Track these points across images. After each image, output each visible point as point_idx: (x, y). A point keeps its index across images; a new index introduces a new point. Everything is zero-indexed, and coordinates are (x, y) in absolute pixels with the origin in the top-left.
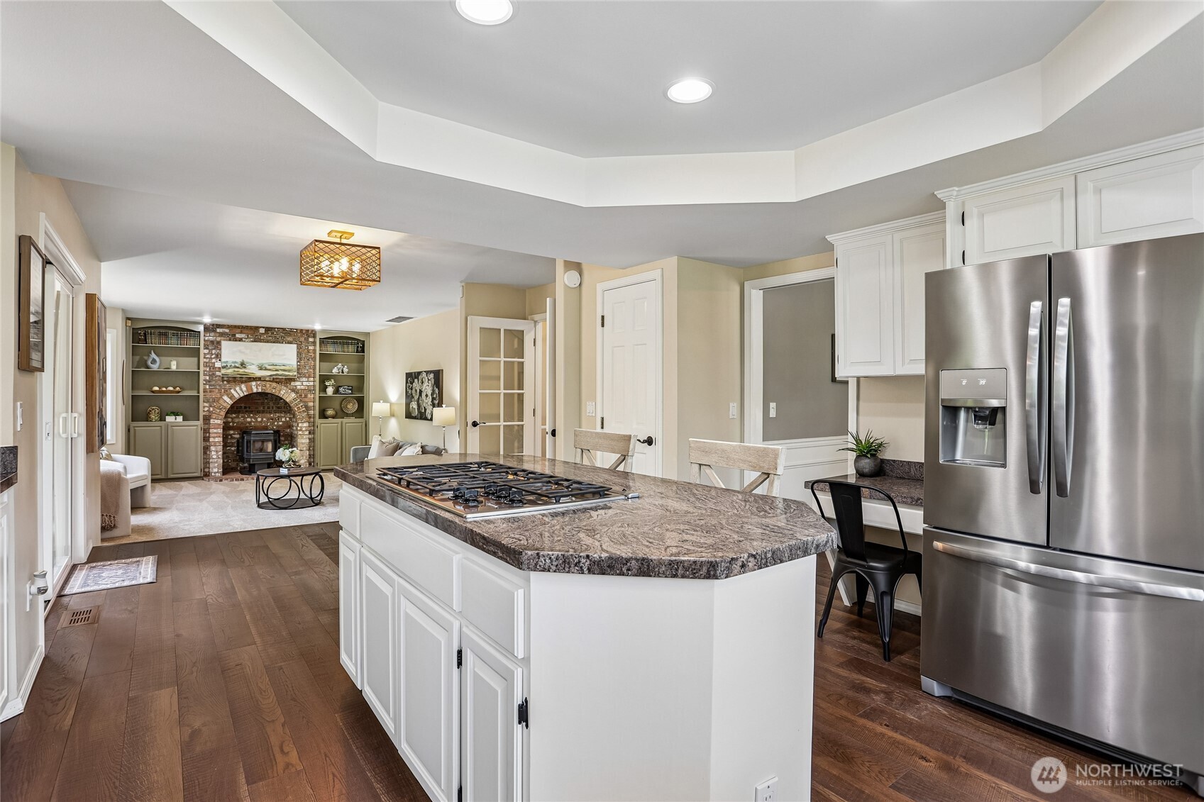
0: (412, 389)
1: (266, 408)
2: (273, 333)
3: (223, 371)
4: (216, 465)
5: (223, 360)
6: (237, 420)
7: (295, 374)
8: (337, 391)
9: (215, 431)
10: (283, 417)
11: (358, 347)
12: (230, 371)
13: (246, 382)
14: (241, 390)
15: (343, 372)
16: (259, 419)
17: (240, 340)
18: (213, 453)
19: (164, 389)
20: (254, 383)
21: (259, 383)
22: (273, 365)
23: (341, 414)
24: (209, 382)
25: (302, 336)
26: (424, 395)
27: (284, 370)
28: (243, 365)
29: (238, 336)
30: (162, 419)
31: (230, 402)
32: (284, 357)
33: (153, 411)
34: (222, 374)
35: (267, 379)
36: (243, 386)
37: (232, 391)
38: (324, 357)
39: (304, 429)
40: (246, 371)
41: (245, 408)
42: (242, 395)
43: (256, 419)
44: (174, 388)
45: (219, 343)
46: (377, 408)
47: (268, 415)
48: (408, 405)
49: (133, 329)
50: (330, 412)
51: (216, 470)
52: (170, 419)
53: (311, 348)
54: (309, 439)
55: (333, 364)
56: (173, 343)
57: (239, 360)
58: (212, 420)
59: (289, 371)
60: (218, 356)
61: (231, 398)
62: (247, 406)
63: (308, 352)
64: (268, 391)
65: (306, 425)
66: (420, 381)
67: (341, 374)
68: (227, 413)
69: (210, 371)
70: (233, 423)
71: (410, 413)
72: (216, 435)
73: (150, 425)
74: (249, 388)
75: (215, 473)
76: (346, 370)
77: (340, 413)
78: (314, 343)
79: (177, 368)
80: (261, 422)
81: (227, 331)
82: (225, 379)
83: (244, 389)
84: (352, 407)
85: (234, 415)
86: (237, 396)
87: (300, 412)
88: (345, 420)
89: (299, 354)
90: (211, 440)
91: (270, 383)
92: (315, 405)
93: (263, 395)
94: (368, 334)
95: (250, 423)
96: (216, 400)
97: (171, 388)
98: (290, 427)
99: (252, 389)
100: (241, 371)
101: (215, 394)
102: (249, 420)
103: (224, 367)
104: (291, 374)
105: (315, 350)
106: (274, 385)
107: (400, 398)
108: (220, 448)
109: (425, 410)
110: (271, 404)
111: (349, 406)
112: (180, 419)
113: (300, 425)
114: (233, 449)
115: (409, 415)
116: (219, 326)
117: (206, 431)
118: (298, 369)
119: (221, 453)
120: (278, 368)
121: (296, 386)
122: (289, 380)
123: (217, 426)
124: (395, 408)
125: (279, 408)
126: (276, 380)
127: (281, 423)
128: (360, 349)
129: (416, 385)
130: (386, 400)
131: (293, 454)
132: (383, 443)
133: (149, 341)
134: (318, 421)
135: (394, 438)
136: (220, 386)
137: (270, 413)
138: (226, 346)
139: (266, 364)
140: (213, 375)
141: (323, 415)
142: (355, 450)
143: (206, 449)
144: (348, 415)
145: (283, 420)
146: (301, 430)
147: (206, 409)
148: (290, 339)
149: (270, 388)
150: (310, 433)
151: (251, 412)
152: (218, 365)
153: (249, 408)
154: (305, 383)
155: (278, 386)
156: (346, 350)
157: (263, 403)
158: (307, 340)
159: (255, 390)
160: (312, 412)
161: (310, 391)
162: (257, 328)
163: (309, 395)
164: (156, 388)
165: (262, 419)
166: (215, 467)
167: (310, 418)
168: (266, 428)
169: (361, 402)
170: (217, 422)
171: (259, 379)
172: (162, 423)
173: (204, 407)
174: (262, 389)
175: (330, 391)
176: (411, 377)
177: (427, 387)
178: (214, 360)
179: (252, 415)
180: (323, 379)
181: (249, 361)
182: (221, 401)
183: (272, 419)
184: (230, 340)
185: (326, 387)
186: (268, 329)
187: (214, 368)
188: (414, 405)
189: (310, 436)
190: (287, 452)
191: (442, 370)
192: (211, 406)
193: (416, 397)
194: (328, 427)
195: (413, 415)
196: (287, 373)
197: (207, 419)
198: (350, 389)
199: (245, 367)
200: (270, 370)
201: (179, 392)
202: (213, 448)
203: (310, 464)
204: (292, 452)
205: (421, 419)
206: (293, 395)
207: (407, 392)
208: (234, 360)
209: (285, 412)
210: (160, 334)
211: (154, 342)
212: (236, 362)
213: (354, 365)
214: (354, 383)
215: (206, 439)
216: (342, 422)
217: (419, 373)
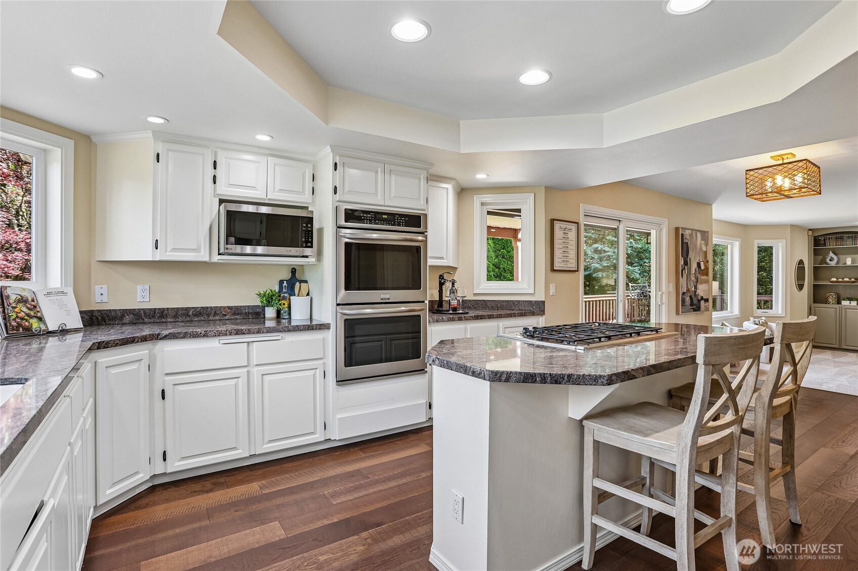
19: (841, 280)
30: (839, 303)
33: (831, 297)
44: (850, 279)
49: (815, 237)
52: (845, 303)
56: (848, 244)
73: (828, 306)
79: (852, 263)
97: (847, 279)
133: (827, 244)
164: (834, 279)
172: (837, 306)
201: (853, 282)
210: (836, 238)
211: (831, 245)
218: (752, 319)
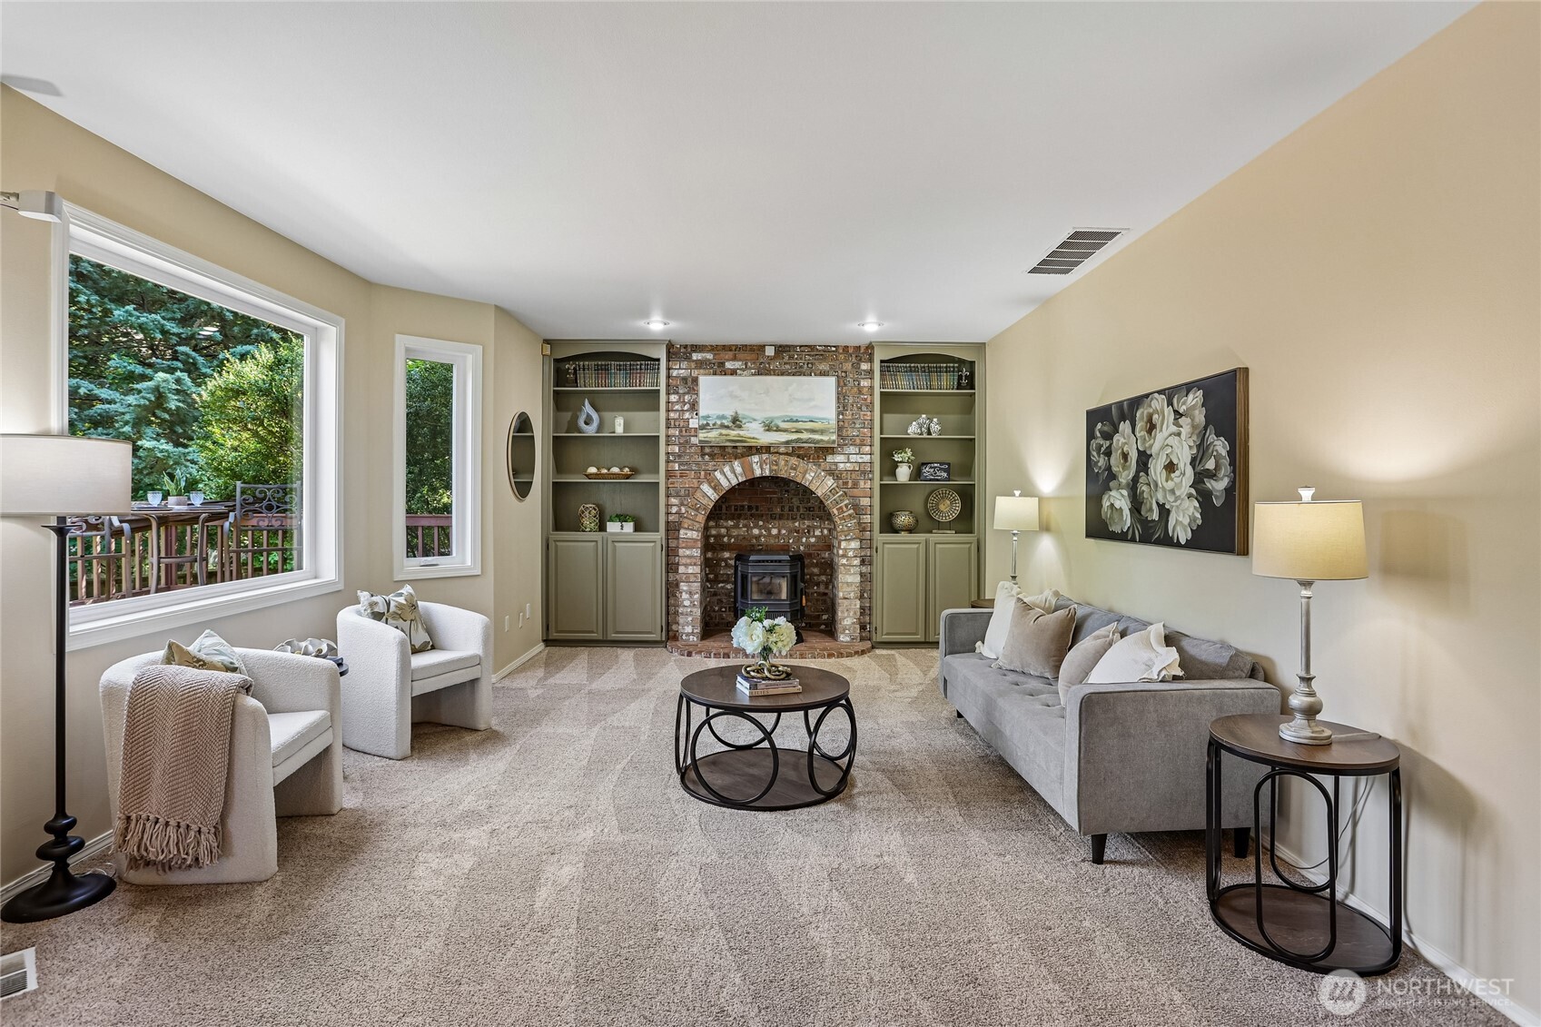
0: (1108, 453)
1: (787, 508)
2: (791, 357)
3: (702, 435)
4: (690, 619)
5: (702, 412)
6: (735, 532)
7: (834, 437)
8: (917, 474)
9: (688, 552)
10: (816, 527)
11: (960, 377)
12: (712, 435)
13: (743, 456)
14: (733, 471)
15: (929, 433)
16: (774, 532)
17: (734, 372)
18: (685, 596)
19: (605, 471)
20: (756, 459)
21: (765, 456)
22: (791, 421)
23: (927, 522)
24: (680, 456)
25: (846, 360)
26: (1157, 468)
27: (813, 431)
28: (736, 421)
29: (729, 365)
30: (602, 528)
31: (714, 496)
32: (812, 404)
33: (587, 513)
34: (700, 441)
35: (782, 450)
36: (737, 465)
37: (717, 474)
38: (891, 401)
39: (851, 554)
40: (742, 433)
41: (750, 508)
42: (734, 482)
43: (769, 530)
44: (621, 469)
45: (695, 380)
46: (1006, 510)
47: (790, 524)
48: (1094, 500)
49: (556, 360)
50: (903, 519)
51: (689, 629)
52: (613, 527)
53: (865, 383)
54: (862, 575)
55: (908, 416)
56: (619, 383)
57: (729, 413)
58: (682, 532)
59: (822, 432)
60: (694, 406)
61: (714, 489)
62: (753, 505)
63: (860, 392)
64: (783, 474)
65: (855, 544)
66: (1139, 425)
67: (925, 436)
68: (709, 518)
69: (681, 436)
70: (730, 537)
71: (1104, 524)
72: (688, 561)
73: (580, 538)
74: (747, 468)
75: (688, 635)
76: (935, 427)
77: (924, 522)
78: (870, 372)
79: (625, 430)
80: (778, 536)
81: (709, 356)
82: (707, 450)
83: (739, 469)
84: (949, 509)
85: (730, 523)
86: (725, 484)
87: (843, 518)
88: (934, 537)
89: (841, 397)
90: (682, 569)
91: (787, 458)
92: (872, 503)
93: (775, 480)
94: (981, 347)
95: (758, 538)
96: (691, 492)
97: (615, 470)
98: (829, 547)
99: (752, 471)
100: (733, 433)
101: (689, 482)
102: (756, 531)
103: (703, 427)
104: (825, 438)
105: (871, 388)
106: (794, 460)
107: (1068, 480)
108: (696, 586)
109: (1165, 512)
110: (796, 502)
111: (942, 507)
112: (629, 527)
113: (843, 545)
114: (729, 586)
115: (1098, 529)
116: (697, 348)
117: (670, 553)
118: (840, 429)
119: (697, 596)
120: (800, 425)
121: (836, 464)
122: (825, 451)
123: (690, 544)
124: (1053, 511)
125: (809, 509)
126: (799, 452)
127: (813, 540)
128: (964, 382)
129: (1126, 439)
130: (1028, 492)
131: (773, 638)
132: (1027, 607)
133: (580, 381)
134: (880, 538)
135: (1056, 594)
136: (697, 464)
137: (794, 519)
138: (706, 382)
139: (778, 418)
140: (685, 444)
141: (888, 525)
142: (952, 617)
143: (671, 589)
144: (940, 526)
145: (818, 533)
146: (844, 556)
147: (674, 510)
148: (823, 366)
149: (786, 468)
150: (863, 562)
151: (761, 517)
152: (694, 423)
153: (757, 508)
154: (853, 458)
155: (802, 464)
156: (935, 383)
157: (780, 500)
158: (856, 366)
159: (758, 473)
160: (867, 518)
161: (864, 472)
162: (762, 347)
163: (862, 483)
164: (593, 470)
165: (779, 531)
166: (688, 624)
167: (864, 530)
168: (784, 549)
169: (967, 497)
170: (691, 534)
171: (767, 449)
172: (598, 536)
173: (668, 507)
174: (771, 471)
175: (903, 473)
176: (1103, 422)
177: (1173, 441)
178: (687, 415)
179: (761, 523)
180: (890, 448)
181: (746, 413)
182: (698, 495)
183: (797, 532)
184: (715, 374)
185: (895, 465)
186: (782, 349)
187: (688, 429)
188: (1118, 499)
189: (864, 569)
190: (758, 629)
191: (1246, 370)
192: (682, 504)
193: (1125, 476)
194: (899, 550)
195: (1116, 528)
196: (817, 437)
197: (672, 529)
198: (945, 470)
199: (740, 427)
200: (785, 431)
201: (628, 477)
202: (683, 586)
203: (863, 628)
204: (771, 630)
205: (1146, 539)
206: (830, 482)
207: (1090, 463)
208: (721, 413)
209: (821, 518)
210: (598, 369)
211: (588, 383)
212: (723, 417)
213: (953, 419)
214: (952, 456)
215: (671, 567)
216: (927, 542)
217: (1136, 402)
218: (364, 596)
